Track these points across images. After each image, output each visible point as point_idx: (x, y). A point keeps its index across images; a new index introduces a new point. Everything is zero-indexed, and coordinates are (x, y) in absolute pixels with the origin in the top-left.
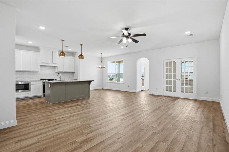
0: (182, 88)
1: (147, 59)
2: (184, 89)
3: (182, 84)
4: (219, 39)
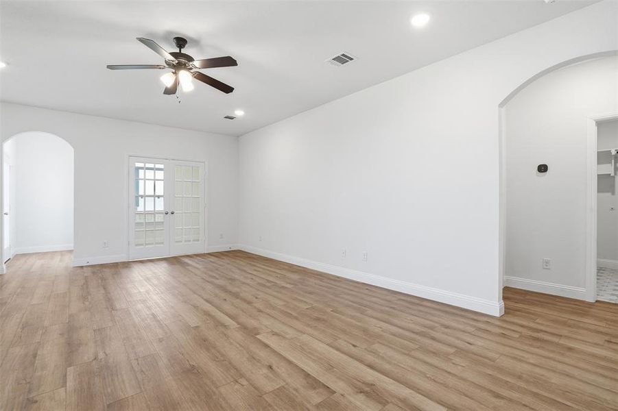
2: (182, 235)
4: (238, 137)
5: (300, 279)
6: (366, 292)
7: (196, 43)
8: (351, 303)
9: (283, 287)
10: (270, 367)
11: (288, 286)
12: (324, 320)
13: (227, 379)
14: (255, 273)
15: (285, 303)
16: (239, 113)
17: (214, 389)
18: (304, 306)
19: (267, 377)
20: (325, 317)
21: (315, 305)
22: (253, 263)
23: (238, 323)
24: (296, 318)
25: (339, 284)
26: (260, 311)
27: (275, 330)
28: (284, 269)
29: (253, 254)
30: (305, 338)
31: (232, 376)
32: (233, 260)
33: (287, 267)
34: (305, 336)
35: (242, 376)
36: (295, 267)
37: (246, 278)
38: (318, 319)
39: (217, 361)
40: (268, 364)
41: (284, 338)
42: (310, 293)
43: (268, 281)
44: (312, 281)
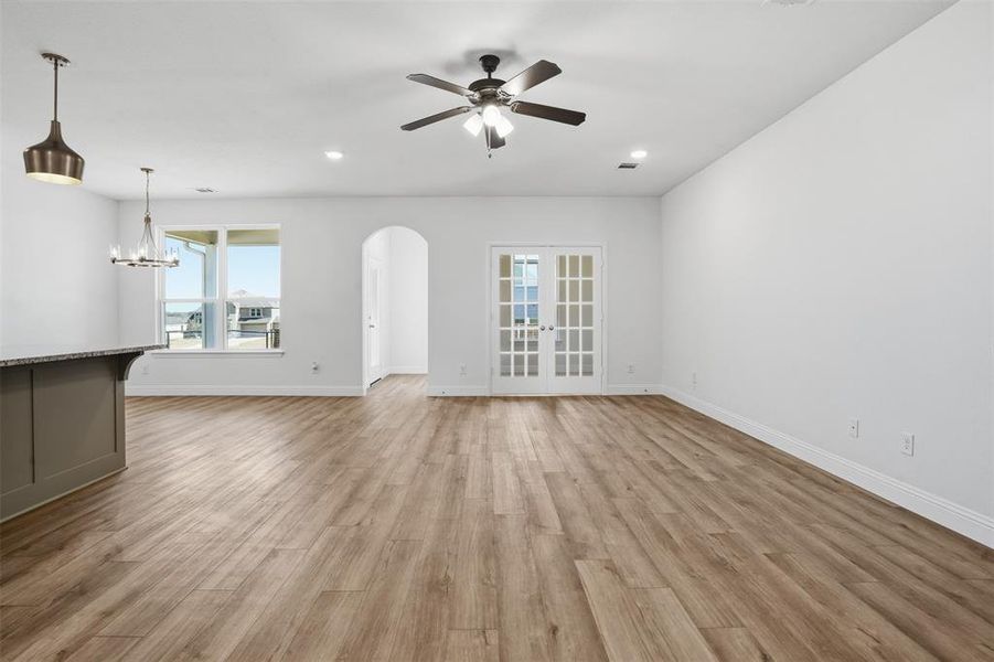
0: (560, 360)
1: (416, 233)
2: (565, 364)
3: (560, 345)
4: (661, 196)
5: (741, 468)
6: (897, 532)
7: (512, 55)
8: (829, 549)
9: (695, 479)
10: (554, 630)
11: (707, 477)
12: (734, 572)
13: (474, 621)
14: (660, 441)
15: (673, 511)
16: (638, 155)
17: (445, 630)
18: (710, 527)
19: (534, 647)
20: (738, 565)
21: (737, 529)
22: (669, 423)
23: (565, 528)
24: (675, 549)
25: (827, 496)
26: (617, 515)
27: (617, 562)
28: (721, 441)
29: (681, 405)
30: (663, 595)
31: (484, 618)
32: (639, 412)
33: (729, 439)
34: (665, 591)
35: (499, 626)
36: (749, 442)
37: (637, 447)
38: (719, 565)
39: (484, 584)
40: (555, 623)
41: (623, 581)
42: (743, 502)
43: (674, 461)
44: (765, 477)
